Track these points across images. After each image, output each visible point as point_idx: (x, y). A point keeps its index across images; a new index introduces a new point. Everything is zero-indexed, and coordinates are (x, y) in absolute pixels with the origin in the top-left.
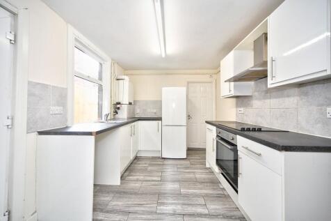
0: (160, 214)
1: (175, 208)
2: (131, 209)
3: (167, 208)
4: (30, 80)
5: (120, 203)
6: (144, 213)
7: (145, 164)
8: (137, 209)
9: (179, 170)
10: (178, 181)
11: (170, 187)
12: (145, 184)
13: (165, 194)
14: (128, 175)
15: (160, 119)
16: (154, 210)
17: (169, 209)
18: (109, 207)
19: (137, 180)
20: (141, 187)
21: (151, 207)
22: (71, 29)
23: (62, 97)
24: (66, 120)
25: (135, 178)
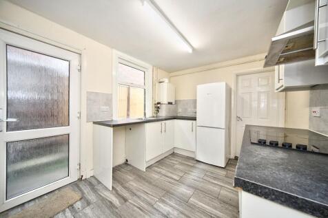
0: (155, 209)
1: (171, 211)
2: (138, 193)
3: (164, 207)
4: (89, 90)
5: (135, 185)
6: (144, 201)
7: (176, 161)
8: (142, 195)
9: (205, 178)
10: (196, 189)
11: (183, 190)
12: (163, 178)
13: (172, 194)
14: (156, 166)
15: (194, 119)
16: (153, 203)
17: (165, 208)
18: (127, 185)
19: (159, 173)
20: (157, 179)
21: (152, 199)
22: (115, 51)
23: (108, 100)
24: (112, 115)
25: (159, 170)
